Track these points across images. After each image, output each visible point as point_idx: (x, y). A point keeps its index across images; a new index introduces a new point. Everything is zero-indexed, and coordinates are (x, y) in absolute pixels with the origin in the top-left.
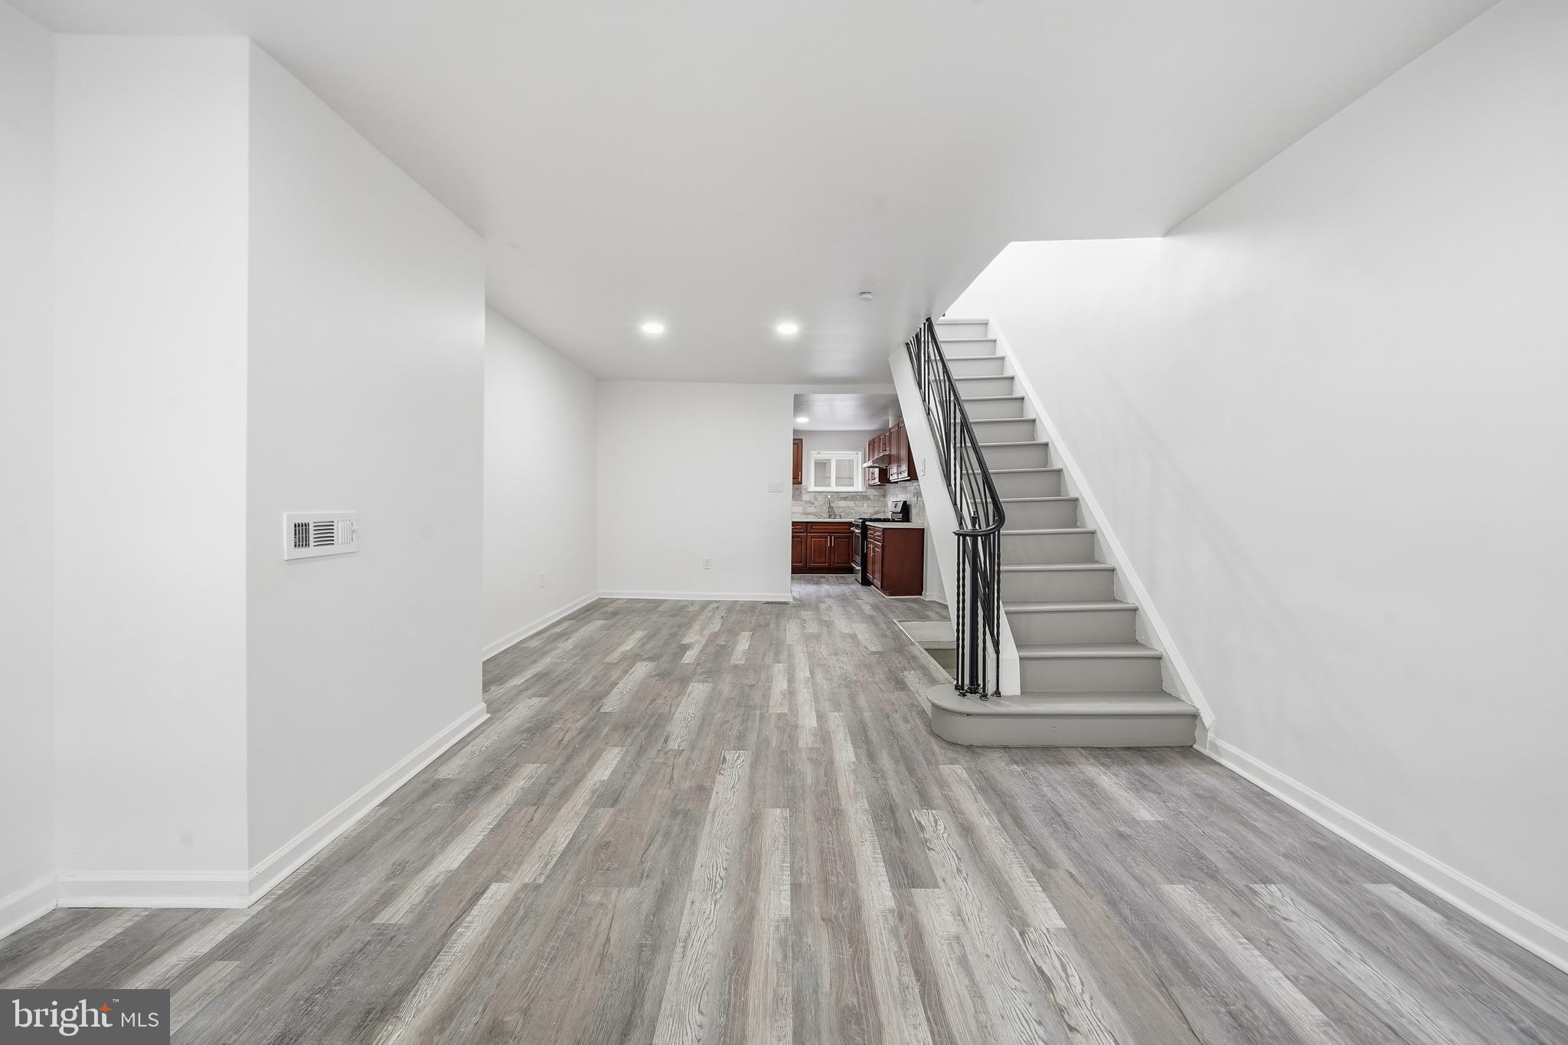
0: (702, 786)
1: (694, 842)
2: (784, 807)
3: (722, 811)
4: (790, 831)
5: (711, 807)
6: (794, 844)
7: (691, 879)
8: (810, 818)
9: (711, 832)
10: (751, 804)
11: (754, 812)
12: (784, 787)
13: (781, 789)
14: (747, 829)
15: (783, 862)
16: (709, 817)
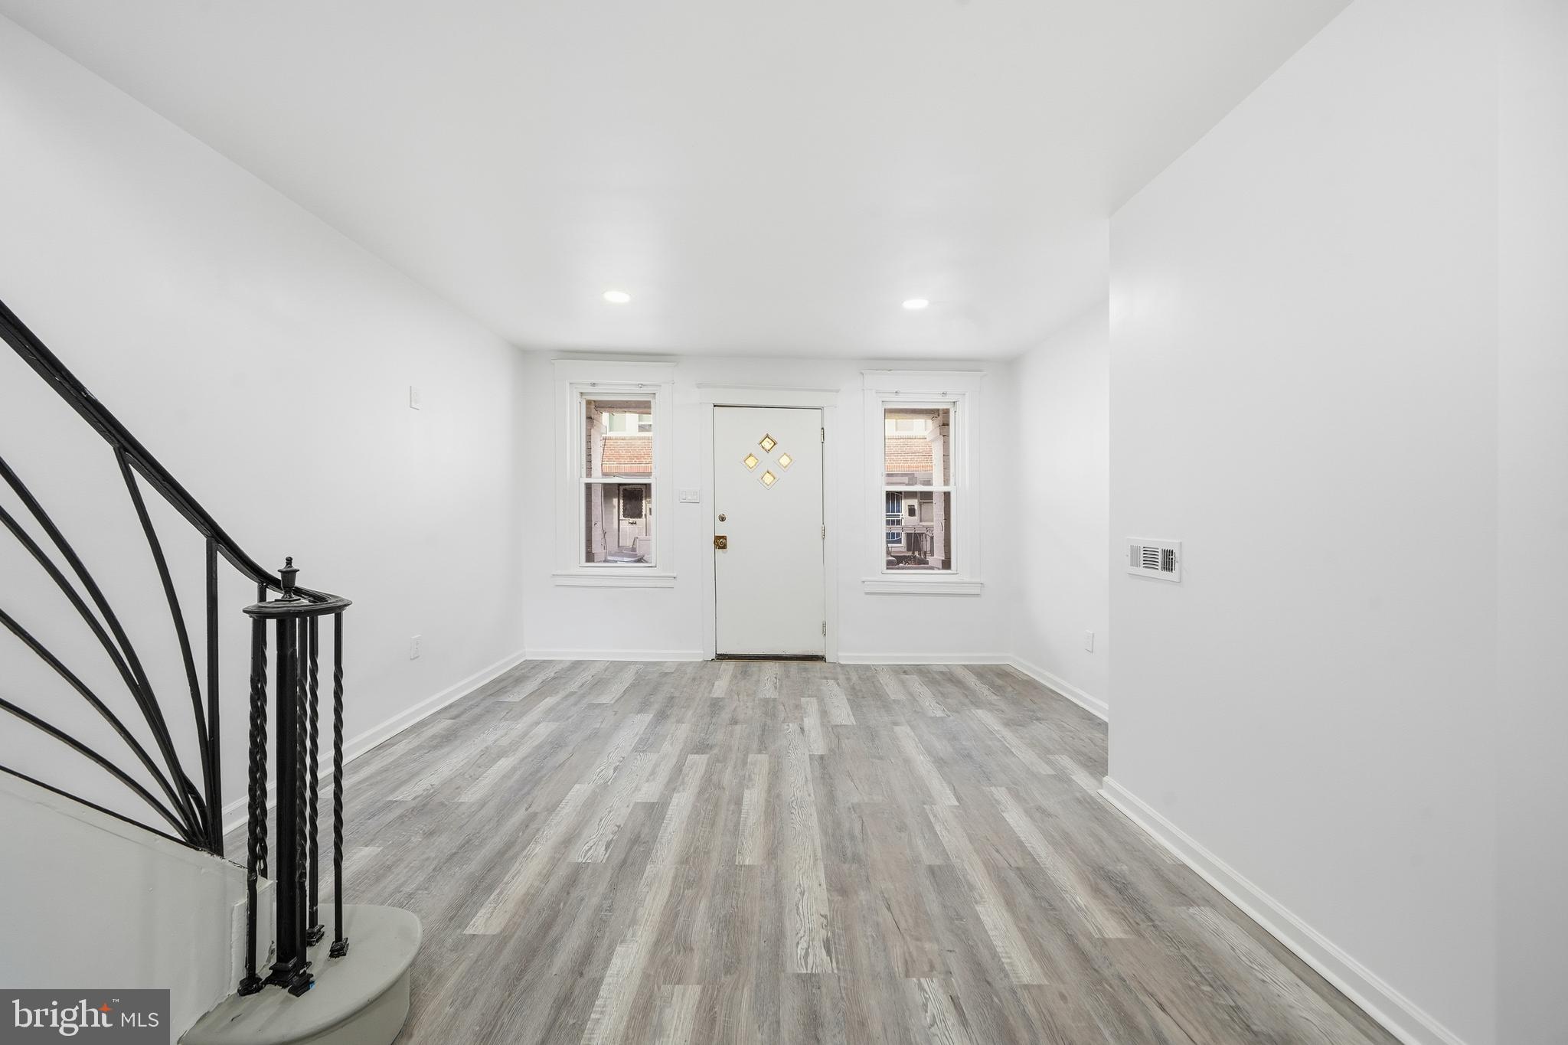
0: (842, 896)
1: (825, 833)
2: (741, 866)
3: (808, 861)
4: (737, 842)
5: (821, 865)
6: (736, 831)
7: (817, 808)
8: (715, 855)
9: (813, 840)
10: (777, 870)
11: (773, 861)
12: (738, 894)
13: (742, 891)
14: (779, 843)
15: (747, 818)
16: (819, 855)
